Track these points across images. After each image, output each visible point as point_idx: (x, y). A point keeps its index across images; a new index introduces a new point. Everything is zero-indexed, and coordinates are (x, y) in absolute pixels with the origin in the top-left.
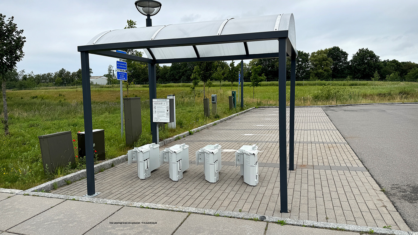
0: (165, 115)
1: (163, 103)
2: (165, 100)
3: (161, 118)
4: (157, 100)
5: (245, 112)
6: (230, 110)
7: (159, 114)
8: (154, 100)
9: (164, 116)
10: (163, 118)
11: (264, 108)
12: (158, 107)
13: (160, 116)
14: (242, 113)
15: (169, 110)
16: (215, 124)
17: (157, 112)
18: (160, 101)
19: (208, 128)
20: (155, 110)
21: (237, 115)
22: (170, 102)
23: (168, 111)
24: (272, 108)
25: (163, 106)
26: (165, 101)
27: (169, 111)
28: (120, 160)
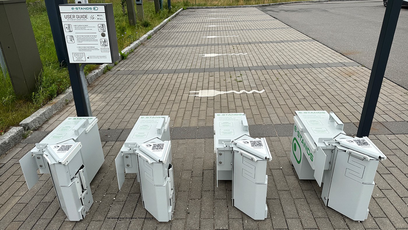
0: (99, 46)
1: (89, 15)
2: (92, 7)
3: (88, 54)
4: (73, 9)
5: (175, 16)
6: (156, 13)
7: (83, 43)
8: (62, 9)
9: (97, 49)
10: (93, 53)
11: (193, 10)
12: (77, 27)
13: (85, 49)
14: (173, 18)
15: (106, 33)
16: (149, 37)
17: (75, 39)
18: (79, 10)
19: (142, 44)
20: (71, 34)
21: (169, 21)
22: (106, 12)
23: (103, 35)
24: (202, 9)
25: (90, 24)
26: (93, 11)
27: (107, 37)
28: (8, 143)
